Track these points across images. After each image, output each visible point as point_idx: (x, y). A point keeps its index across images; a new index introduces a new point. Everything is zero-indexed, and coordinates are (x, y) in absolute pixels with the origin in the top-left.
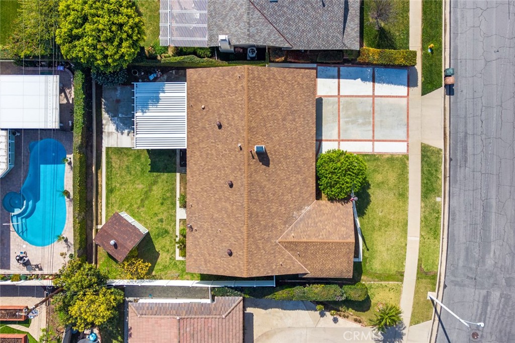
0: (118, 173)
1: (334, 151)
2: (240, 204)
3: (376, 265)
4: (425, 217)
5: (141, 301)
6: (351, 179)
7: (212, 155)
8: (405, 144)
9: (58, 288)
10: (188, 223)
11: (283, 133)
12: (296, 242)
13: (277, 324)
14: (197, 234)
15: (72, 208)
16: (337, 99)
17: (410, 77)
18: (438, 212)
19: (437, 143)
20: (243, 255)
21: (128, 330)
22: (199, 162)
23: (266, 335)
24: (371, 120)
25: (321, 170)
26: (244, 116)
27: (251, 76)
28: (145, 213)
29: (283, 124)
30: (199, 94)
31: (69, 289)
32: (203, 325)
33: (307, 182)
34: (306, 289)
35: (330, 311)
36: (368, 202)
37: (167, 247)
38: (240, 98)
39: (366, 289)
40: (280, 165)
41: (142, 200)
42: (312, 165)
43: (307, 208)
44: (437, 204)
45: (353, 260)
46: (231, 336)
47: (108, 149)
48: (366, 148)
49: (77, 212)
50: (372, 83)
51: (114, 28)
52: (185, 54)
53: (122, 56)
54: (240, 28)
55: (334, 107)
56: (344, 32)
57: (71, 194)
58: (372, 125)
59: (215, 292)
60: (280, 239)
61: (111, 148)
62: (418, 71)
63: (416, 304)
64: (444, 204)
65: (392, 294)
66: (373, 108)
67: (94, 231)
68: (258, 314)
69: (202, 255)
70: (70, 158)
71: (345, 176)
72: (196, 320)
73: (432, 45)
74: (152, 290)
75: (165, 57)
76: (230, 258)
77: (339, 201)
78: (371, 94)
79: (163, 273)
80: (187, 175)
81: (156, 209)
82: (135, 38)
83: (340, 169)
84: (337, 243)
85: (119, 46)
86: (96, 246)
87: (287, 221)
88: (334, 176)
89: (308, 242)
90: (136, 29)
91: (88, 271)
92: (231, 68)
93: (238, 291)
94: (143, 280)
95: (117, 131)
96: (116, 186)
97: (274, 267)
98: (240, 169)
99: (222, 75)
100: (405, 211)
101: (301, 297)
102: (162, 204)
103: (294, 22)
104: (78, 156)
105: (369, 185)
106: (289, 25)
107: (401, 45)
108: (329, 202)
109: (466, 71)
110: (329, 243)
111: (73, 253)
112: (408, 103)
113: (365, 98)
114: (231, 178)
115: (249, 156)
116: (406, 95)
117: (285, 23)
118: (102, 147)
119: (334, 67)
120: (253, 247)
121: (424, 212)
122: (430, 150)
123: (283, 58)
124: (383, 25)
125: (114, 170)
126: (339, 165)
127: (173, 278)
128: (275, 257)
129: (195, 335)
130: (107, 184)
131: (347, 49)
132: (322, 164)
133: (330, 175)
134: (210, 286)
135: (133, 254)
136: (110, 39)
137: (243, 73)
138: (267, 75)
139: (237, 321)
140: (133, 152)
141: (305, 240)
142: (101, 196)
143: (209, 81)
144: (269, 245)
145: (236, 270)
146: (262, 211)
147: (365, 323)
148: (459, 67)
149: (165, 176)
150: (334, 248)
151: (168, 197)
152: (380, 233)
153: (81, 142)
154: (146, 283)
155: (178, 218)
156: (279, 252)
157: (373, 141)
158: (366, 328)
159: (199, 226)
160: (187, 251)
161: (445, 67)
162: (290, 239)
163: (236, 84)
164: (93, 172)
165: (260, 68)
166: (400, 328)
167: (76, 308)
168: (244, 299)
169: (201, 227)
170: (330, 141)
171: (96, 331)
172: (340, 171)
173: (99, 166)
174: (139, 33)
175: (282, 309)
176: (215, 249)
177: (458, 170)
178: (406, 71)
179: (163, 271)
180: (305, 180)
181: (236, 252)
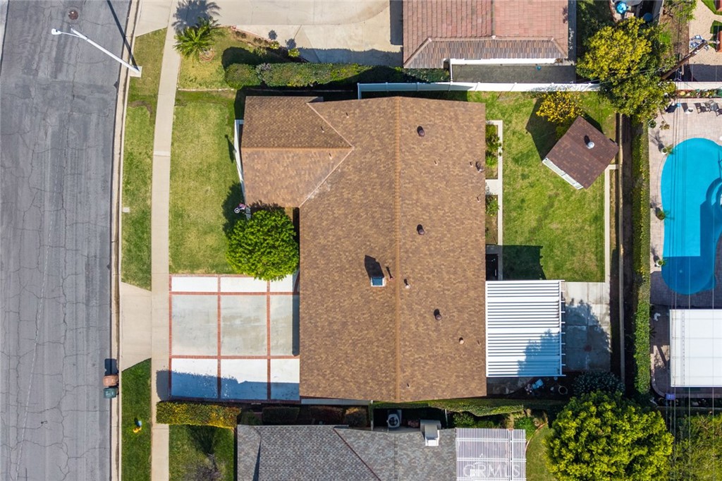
0: (587, 244)
1: (274, 278)
2: (407, 202)
3: (215, 114)
4: (145, 184)
5: (551, 61)
6: (246, 238)
7: (448, 272)
8: (173, 290)
9: (668, 79)
10: (483, 174)
11: (346, 304)
12: (326, 147)
13: (356, 29)
14: (469, 157)
15: (652, 194)
16: (272, 354)
17: (167, 383)
18: (126, 191)
19: (128, 291)
20: (402, 128)
21: (568, 18)
22: (468, 261)
23: (371, 13)
24: (222, 324)
25: (291, 251)
26: (402, 329)
27: (391, 388)
28: (547, 187)
29: (345, 317)
30: (468, 359)
31: (652, 78)
32: (459, 27)
33: (311, 234)
34: (313, 80)
35: (280, 48)
36: (226, 205)
37: (515, 138)
38: (406, 354)
39: (227, 80)
40: (350, 259)
41: (552, 206)
42: (305, 258)
43: (311, 196)
44: (128, 202)
45: (245, 122)
46: (420, 11)
47: (602, 280)
48: (230, 283)
49: (644, 189)
50: (222, 377)
51: (586, 456)
52: (491, 417)
53: (575, 415)
54: (408, 456)
55: (275, 342)
56: (260, 450)
57: (653, 215)
58: (222, 316)
59: (445, 74)
60: (350, 151)
61: (598, 282)
62: (157, 394)
63: (158, 59)
64: (118, 203)
65: (192, 73)
66: (219, 341)
67: (621, 162)
68: (384, 44)
69: (462, 128)
70: (656, 266)
71: (256, 243)
72: (469, 35)
73: (135, 432)
74: (536, 77)
75: (520, 413)
76: (421, 124)
77: (266, 208)
78: (222, 361)
79: (521, 101)
80: (484, 243)
81: (531, 194)
82: (557, 442)
83: (263, 253)
84: (267, 147)
85: (579, 430)
86: (617, 141)
87: (339, 177)
88: (271, 242)
89: (308, 147)
90: (556, 455)
91: (626, 103)
92: (420, 398)
93: (410, 76)
94: (549, 90)
95: (588, 306)
96: (590, 226)
97: (358, 111)
98: (406, 252)
99: (434, 388)
100: (174, 192)
101: (320, 68)
102: (523, 201)
103: (330, 465)
104: (643, 270)
105: (225, 230)
106: (337, 461)
107: (180, 431)
108: (279, 205)
109: (88, 394)
110: (279, 146)
111: (650, 129)
112: (170, 348)
113: (231, 354)
114: (419, 238)
115: (394, 270)
116: (173, 360)
117: (344, 463)
118: (611, 283)
119: (275, 400)
120: (387, 140)
121: (146, 191)
122: (139, 280)
123: (348, 412)
124: (207, 460)
125: (593, 250)
126: (264, 259)
127: (507, 94)
128: (357, 126)
129: (469, 12)
130: (603, 229)
131: (255, 427)
132: (290, 259)
133: (277, 243)
134: (452, 83)
135: (562, 128)
136: (592, 441)
137: (403, 391)
138: (368, 388)
139: (411, 33)
140: (566, 276)
141: (313, 150)
142: (611, 211)
143: (453, 379)
144: (365, 144)
145: (412, 108)
146: (375, 191)
147: (230, 32)
148: (98, 400)
149: (519, 241)
150: (272, 139)
151: (514, 210)
152: (210, 160)
153: (638, 290)
154: (544, 87)
155: (500, 181)
156: (350, 134)
157: (219, 294)
158: (228, 25)
159: (467, 170)
160: (484, 134)
161: (118, 400)
162: (334, 152)
163: (413, 375)
164: (624, 247)
165: (379, 399)
166: (180, 25)
167: (640, 51)
168: (402, 64)
169: (463, 168)
170: (281, 293)
171: (617, 17)
172: (262, 250)
173: (615, 255)
174: (552, 449)
175: (349, 51)
176: (443, 137)
177: (98, 252)
178: (172, 394)
179: (521, 105)
180: (314, 237)
181: (411, 132)
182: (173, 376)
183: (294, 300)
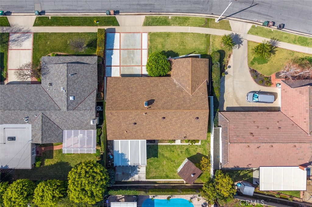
0: (159, 173)
1: (147, 68)
2: (173, 114)
3: (202, 47)
4: (179, 24)
5: (221, 161)
6: (160, 60)
7: (149, 127)
8: (143, 34)
9: (215, 202)
10: (182, 139)
11: (138, 93)
12: (191, 86)
13: (232, 95)
14: (188, 134)
15: (176, 196)
17: (111, 32)
18: (176, 17)
19: (142, 18)
20: (198, 112)
21: (235, 168)
22: (153, 134)
23: (237, 100)
24: (131, 50)
25: (156, 75)
26: (130, 112)
27: (110, 109)
28: (178, 160)
29: (134, 93)
30: (120, 134)
31: (216, 197)
32: (233, 131)
34: (214, 81)
35: (225, 70)
36: (172, 51)
37: (195, 149)
38: (121, 114)
39: (214, 52)
40: (154, 94)
41: (172, 161)
42: (154, 79)
43: (175, 81)
44: (172, 18)
45: (200, 59)
46: (238, 118)
47: (146, 178)
48: (145, 53)
49: (178, 193)
50: (114, 50)
51: (87, 176)
52: (100, 141)
53: (101, 171)
54: (87, 114)
55: (125, 68)
56: (89, 64)
57: (169, 196)
58: (134, 50)
59: (216, 126)
60: (190, 94)
61: (146, 177)
62: (107, 28)
63: (221, 28)
64: (172, 15)
65: (217, 40)
66: (126, 49)
67: (187, 185)
68: (226, 105)
69: (198, 132)
70: (151, 197)
71: (159, 63)
72: (230, 135)
74: (215, 156)
75: (102, 151)
76: (200, 118)
77: (171, 65)
78: (119, 51)
79: (207, 151)
80: (159, 139)
81: (176, 155)
82: (92, 165)
83: (155, 65)
84: (192, 66)
85: (96, 173)
86: (194, 183)
87: (181, 90)
88: (159, 68)
89: (191, 80)
90: (88, 165)
91: (207, 187)
92: (107, 118)
93: (216, 114)
94: (211, 161)
95: (138, 174)
96: (165, 174)
97: (204, 97)
98: (156, 114)
99: (110, 123)
100: (176, 34)
101: (218, 83)
102: (173, 152)
103: (84, 88)
104: (150, 193)
105: (163, 51)
106: (85, 90)
107: (95, 36)
108: (172, 70)
109: (108, 5)
110: (192, 70)
111: (198, 195)
112: (123, 33)
113: (121, 53)
114: (161, 118)
115: (150, 109)
116: (119, 34)
117: (85, 93)
118: (146, 181)
119: (106, 68)
120: (194, 107)
121: (176, 24)
122: (146, 22)
123: (102, 93)
124: (85, 45)
125: (157, 175)
126: (153, 66)
127: (210, 146)
128: (199, 97)
129: (238, 135)
130: (164, 178)
131: (97, 62)
132: (153, 74)
133: (159, 70)
134: (213, 128)
135: (198, 165)
136: (93, 177)
137: (109, 113)
138: (110, 101)
139: (231, 114)
140: (148, 166)
141: (190, 82)
142: (170, 181)
143: (113, 129)
144: (193, 99)
145: (205, 115)
146: (177, 103)
147: (230, 52)
148: (105, 8)
149: (160, 150)
150: (194, 68)
151: (170, 149)
152: (187, 46)
153: (143, 191)
154: (212, 159)
155: (180, 144)
156: (196, 94)
157: (142, 49)
158: (233, 52)
159: (184, 134)
160: (196, 139)
161: (105, 15)
162: (190, 89)
163: (114, 116)
164: (158, 186)
165: (106, 104)
166: (233, 36)
167: (225, 193)
168: (220, 111)
169: (184, 132)
170: (142, 70)
171: (236, 183)
172: (156, 65)
173: (155, 183)
174: (90, 164)
175: (224, 93)
176: (195, 126)
177: (156, 8)
178: (108, 33)
179: (206, 151)
180: (161, 82)
181: (197, 115)
182: (114, 33)
183: (139, 74)
